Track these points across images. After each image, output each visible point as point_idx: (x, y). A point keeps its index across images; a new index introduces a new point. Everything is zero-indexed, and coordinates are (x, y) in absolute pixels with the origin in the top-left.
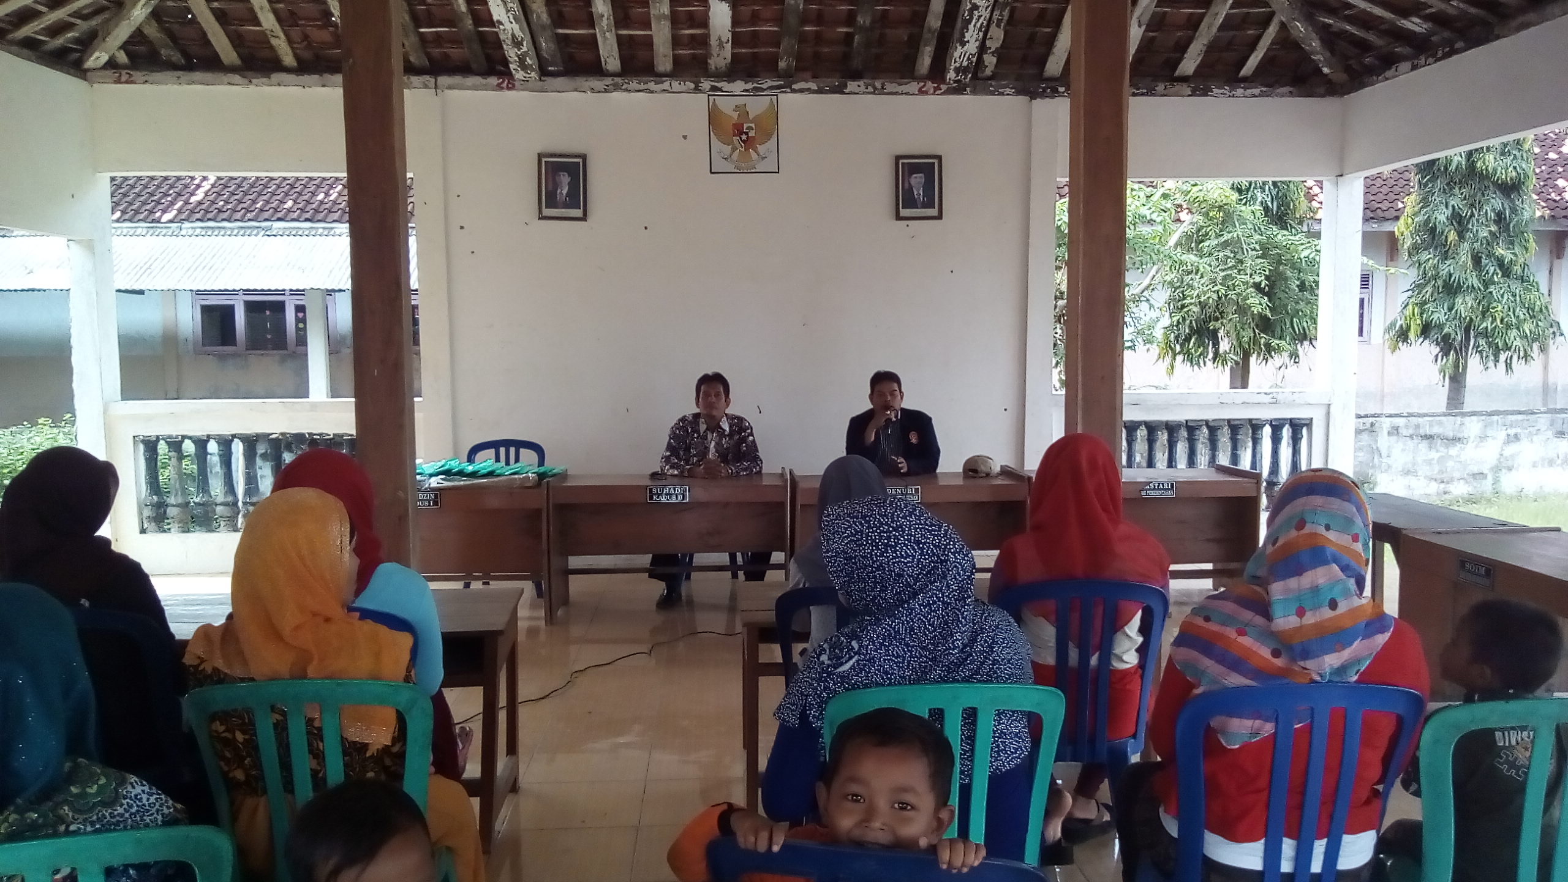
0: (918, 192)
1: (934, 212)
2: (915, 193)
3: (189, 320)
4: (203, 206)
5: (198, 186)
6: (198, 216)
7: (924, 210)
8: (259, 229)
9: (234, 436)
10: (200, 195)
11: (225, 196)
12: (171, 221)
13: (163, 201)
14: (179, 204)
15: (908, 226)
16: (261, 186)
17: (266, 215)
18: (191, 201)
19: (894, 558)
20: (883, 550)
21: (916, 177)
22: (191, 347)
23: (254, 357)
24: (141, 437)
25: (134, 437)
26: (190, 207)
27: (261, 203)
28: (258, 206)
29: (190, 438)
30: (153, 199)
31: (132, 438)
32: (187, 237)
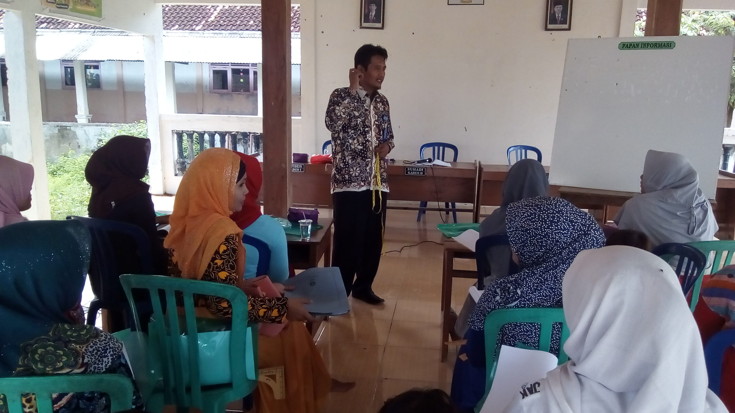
0: (559, 15)
1: (566, 26)
2: (557, 16)
3: (207, 76)
4: (214, 23)
5: (212, 14)
6: (211, 28)
7: (560, 25)
8: (238, 35)
9: (216, 132)
10: (212, 18)
11: (224, 18)
12: (199, 30)
13: (197, 20)
14: (204, 22)
15: (551, 34)
16: (240, 14)
17: (241, 27)
18: (209, 21)
19: (556, 230)
20: (549, 224)
21: (558, 7)
22: (208, 90)
23: (235, 95)
24: (175, 131)
25: (172, 131)
26: (208, 23)
27: (239, 22)
28: (238, 23)
29: (196, 132)
30: (192, 19)
31: (171, 131)
32: (206, 38)
